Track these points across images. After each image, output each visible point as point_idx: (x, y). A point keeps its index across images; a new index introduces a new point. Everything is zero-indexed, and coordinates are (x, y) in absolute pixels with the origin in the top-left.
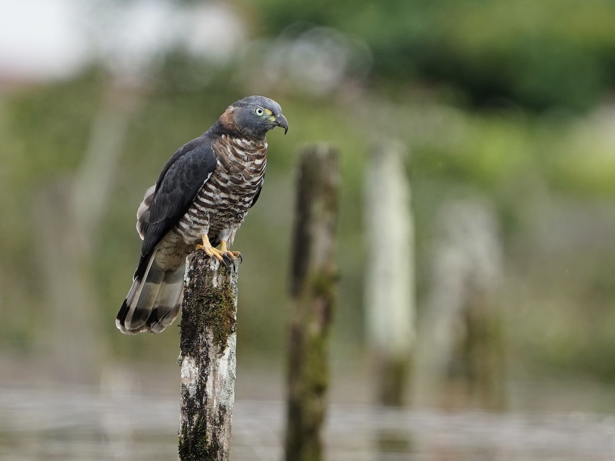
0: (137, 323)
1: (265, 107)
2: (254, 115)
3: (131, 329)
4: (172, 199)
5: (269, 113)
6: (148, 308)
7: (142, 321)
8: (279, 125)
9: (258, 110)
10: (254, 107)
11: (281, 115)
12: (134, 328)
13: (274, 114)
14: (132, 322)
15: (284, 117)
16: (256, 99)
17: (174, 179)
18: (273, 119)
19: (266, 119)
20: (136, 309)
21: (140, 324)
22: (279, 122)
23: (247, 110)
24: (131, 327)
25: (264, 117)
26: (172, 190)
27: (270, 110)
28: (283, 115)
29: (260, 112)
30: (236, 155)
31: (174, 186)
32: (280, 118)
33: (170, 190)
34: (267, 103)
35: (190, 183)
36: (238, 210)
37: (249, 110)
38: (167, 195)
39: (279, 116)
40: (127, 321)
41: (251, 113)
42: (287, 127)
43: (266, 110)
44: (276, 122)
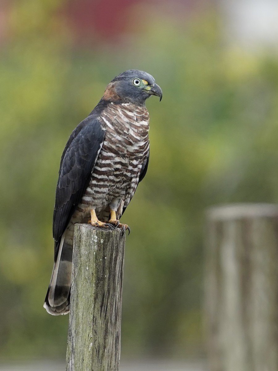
0: (59, 300)
1: (142, 78)
2: (132, 86)
3: (55, 306)
4: (74, 175)
5: (146, 83)
6: (66, 285)
7: (63, 298)
8: (155, 94)
9: (135, 81)
10: (132, 79)
11: (155, 85)
12: (57, 304)
13: (149, 84)
14: (55, 299)
15: (158, 86)
16: (132, 73)
17: (70, 159)
18: (149, 88)
19: (143, 89)
20: (56, 286)
21: (62, 300)
22: (154, 91)
23: (125, 82)
24: (55, 304)
25: (141, 87)
26: (71, 169)
27: (146, 80)
28: (157, 85)
29: (137, 82)
30: (127, 116)
31: (72, 164)
32: (155, 87)
33: (69, 169)
34: (142, 75)
35: (87, 157)
36: (129, 174)
37: (127, 82)
38: (68, 175)
39: (154, 85)
40: (50, 298)
41: (129, 85)
42: (162, 94)
43: (143, 81)
44: (151, 91)
